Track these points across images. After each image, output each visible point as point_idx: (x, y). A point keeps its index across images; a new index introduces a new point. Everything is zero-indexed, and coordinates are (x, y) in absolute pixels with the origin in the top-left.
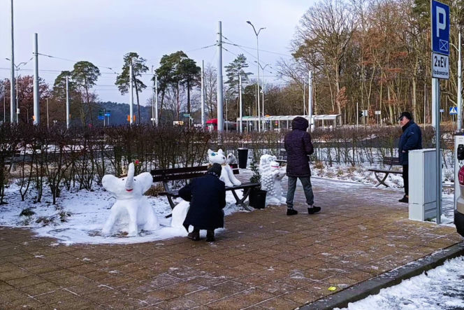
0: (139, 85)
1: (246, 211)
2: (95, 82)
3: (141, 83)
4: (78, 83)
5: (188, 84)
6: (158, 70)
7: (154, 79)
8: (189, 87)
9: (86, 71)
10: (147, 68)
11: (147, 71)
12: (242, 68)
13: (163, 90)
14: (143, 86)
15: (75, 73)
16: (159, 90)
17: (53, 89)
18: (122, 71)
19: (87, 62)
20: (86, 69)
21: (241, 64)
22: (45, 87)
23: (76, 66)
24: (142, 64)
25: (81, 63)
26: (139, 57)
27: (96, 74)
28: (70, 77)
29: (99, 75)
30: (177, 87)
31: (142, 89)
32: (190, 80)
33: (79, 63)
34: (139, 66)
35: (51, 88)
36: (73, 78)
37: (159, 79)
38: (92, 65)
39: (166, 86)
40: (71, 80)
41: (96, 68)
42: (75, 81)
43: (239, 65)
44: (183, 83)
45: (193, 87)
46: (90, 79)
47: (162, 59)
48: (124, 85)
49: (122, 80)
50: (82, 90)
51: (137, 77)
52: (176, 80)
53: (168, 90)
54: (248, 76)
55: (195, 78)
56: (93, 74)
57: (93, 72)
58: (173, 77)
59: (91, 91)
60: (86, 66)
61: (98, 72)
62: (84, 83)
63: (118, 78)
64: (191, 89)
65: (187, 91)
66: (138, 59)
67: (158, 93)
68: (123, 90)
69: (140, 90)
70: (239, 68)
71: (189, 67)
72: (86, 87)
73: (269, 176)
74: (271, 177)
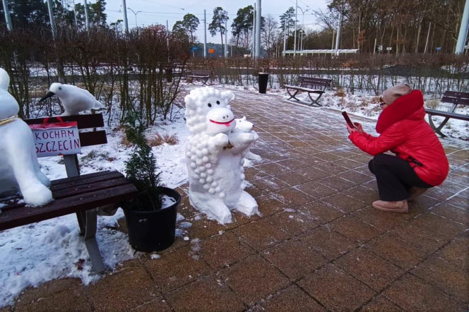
0: (223, 30)
2: (196, 28)
3: (224, 28)
4: (186, 29)
7: (233, 25)
9: (190, 20)
10: (228, 18)
11: (228, 20)
12: (292, 17)
13: (238, 34)
14: (226, 30)
15: (184, 22)
16: (235, 34)
18: (212, 20)
19: (191, 15)
21: (291, 14)
23: (185, 17)
24: (225, 15)
25: (188, 15)
26: (223, 10)
27: (197, 23)
30: (247, 32)
31: (225, 33)
33: (186, 15)
34: (223, 16)
35: (171, 32)
36: (183, 26)
37: (236, 25)
38: (194, 17)
39: (240, 31)
41: (197, 18)
42: (184, 28)
43: (289, 15)
46: (193, 26)
47: (238, 12)
48: (214, 30)
49: (212, 26)
50: (189, 34)
51: (222, 25)
52: (246, 26)
53: (242, 33)
54: (295, 23)
56: (195, 23)
58: (245, 24)
59: (194, 34)
60: (191, 18)
61: (198, 21)
62: (190, 29)
63: (210, 25)
66: (223, 12)
68: (213, 33)
69: (223, 33)
70: (290, 17)
72: (191, 32)
73: (200, 149)
74: (205, 151)
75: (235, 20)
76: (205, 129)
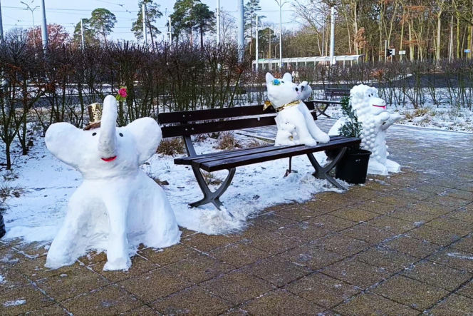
0: (154, 30)
1: (335, 190)
2: (112, 29)
3: (156, 29)
4: (96, 30)
5: (201, 29)
6: (172, 15)
7: (168, 24)
8: (202, 32)
9: (103, 17)
10: (161, 14)
11: (161, 17)
12: (255, 12)
13: (177, 36)
14: (158, 32)
15: (93, 20)
16: (173, 36)
17: (73, 37)
18: (137, 17)
19: (103, 9)
20: (103, 16)
21: (255, 7)
22: (66, 35)
23: (94, 13)
24: (156, 9)
25: (98, 10)
26: (153, 2)
27: (113, 21)
28: (89, 25)
29: (116, 22)
30: (190, 33)
31: (157, 35)
32: (203, 25)
33: (96, 10)
34: (154, 11)
35: (71, 36)
36: (91, 26)
37: (172, 24)
38: (108, 12)
39: (179, 32)
40: (90, 28)
41: (113, 15)
42: (93, 29)
43: (252, 8)
44: (196, 29)
45: (206, 33)
46: (107, 26)
47: (176, 4)
48: (139, 31)
49: (137, 26)
50: (101, 37)
51: (152, 23)
52: (189, 26)
53: (182, 35)
54: (261, 19)
55: (208, 23)
56: (109, 21)
57: (110, 19)
58: (186, 23)
59: (109, 38)
60: (103, 13)
61: (114, 19)
62: (102, 31)
63: (134, 24)
64: (204, 34)
65: (200, 36)
66: (153, 5)
67: (172, 39)
68: (139, 36)
69: (154, 36)
70: (252, 12)
71: (202, 11)
72: (104, 35)
73: (368, 124)
74: (372, 125)
75: (172, 16)
76: (369, 111)
